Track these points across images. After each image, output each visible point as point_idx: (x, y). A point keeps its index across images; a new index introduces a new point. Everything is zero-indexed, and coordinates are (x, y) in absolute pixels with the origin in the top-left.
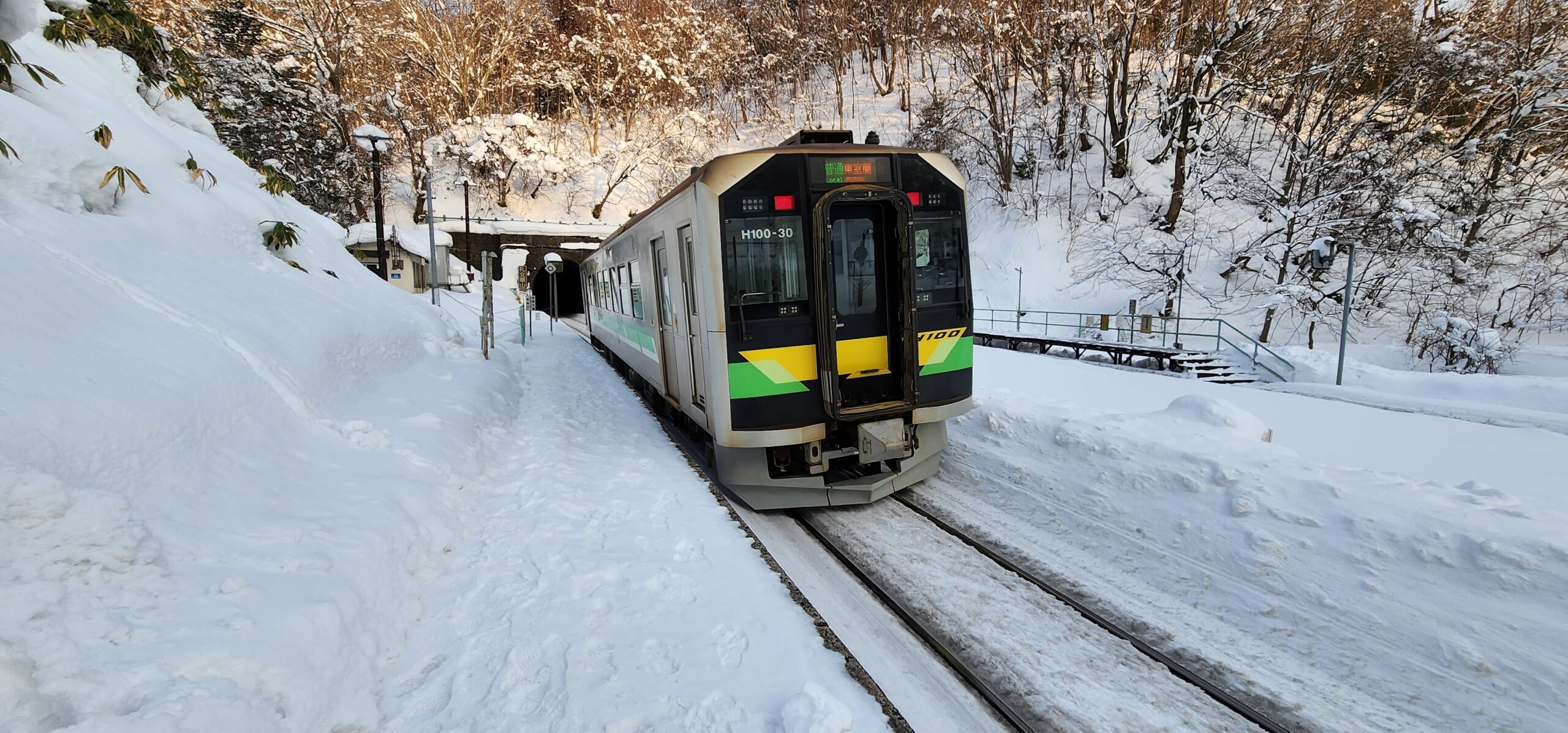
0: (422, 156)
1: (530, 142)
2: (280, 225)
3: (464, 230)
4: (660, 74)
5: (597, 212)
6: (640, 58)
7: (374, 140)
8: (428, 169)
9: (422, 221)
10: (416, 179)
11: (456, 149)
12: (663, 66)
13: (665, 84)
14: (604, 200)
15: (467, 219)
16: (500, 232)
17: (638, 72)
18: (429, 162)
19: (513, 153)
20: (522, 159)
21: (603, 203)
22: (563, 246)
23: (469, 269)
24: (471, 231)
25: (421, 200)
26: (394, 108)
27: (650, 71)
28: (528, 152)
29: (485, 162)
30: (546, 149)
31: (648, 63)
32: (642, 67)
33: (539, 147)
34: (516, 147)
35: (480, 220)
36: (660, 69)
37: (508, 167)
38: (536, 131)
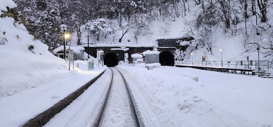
0: (79, 30)
1: (104, 25)
2: (31, 46)
3: (87, 46)
4: (136, 5)
5: (120, 41)
6: (131, 2)
7: (64, 28)
8: (81, 33)
9: (79, 45)
10: (78, 35)
11: (87, 27)
12: (136, 3)
13: (137, 8)
14: (122, 38)
15: (88, 44)
16: (96, 47)
17: (130, 6)
18: (81, 31)
19: (100, 27)
20: (102, 29)
21: (121, 39)
22: (111, 49)
23: (88, 55)
24: (89, 46)
25: (79, 40)
26: (73, 19)
27: (133, 5)
28: (103, 27)
29: (93, 30)
30: (108, 26)
31: (133, 3)
32: (131, 4)
33: (106, 26)
34: (101, 26)
35: (92, 44)
36: (136, 4)
37: (99, 31)
38: (106, 22)
